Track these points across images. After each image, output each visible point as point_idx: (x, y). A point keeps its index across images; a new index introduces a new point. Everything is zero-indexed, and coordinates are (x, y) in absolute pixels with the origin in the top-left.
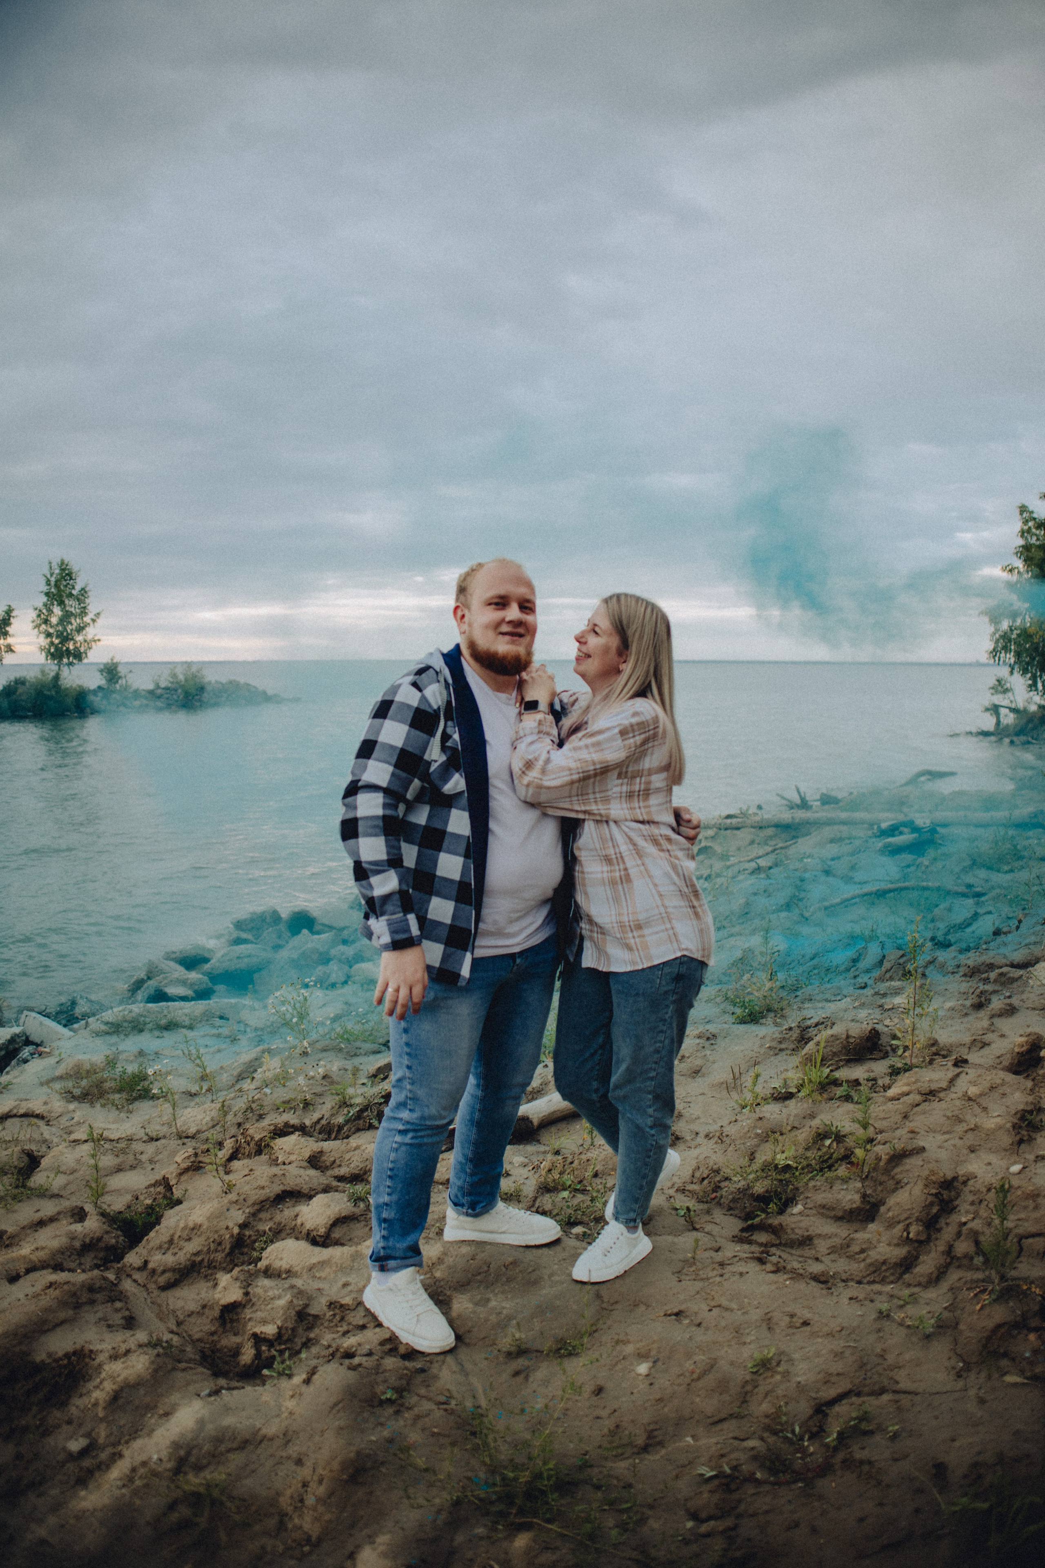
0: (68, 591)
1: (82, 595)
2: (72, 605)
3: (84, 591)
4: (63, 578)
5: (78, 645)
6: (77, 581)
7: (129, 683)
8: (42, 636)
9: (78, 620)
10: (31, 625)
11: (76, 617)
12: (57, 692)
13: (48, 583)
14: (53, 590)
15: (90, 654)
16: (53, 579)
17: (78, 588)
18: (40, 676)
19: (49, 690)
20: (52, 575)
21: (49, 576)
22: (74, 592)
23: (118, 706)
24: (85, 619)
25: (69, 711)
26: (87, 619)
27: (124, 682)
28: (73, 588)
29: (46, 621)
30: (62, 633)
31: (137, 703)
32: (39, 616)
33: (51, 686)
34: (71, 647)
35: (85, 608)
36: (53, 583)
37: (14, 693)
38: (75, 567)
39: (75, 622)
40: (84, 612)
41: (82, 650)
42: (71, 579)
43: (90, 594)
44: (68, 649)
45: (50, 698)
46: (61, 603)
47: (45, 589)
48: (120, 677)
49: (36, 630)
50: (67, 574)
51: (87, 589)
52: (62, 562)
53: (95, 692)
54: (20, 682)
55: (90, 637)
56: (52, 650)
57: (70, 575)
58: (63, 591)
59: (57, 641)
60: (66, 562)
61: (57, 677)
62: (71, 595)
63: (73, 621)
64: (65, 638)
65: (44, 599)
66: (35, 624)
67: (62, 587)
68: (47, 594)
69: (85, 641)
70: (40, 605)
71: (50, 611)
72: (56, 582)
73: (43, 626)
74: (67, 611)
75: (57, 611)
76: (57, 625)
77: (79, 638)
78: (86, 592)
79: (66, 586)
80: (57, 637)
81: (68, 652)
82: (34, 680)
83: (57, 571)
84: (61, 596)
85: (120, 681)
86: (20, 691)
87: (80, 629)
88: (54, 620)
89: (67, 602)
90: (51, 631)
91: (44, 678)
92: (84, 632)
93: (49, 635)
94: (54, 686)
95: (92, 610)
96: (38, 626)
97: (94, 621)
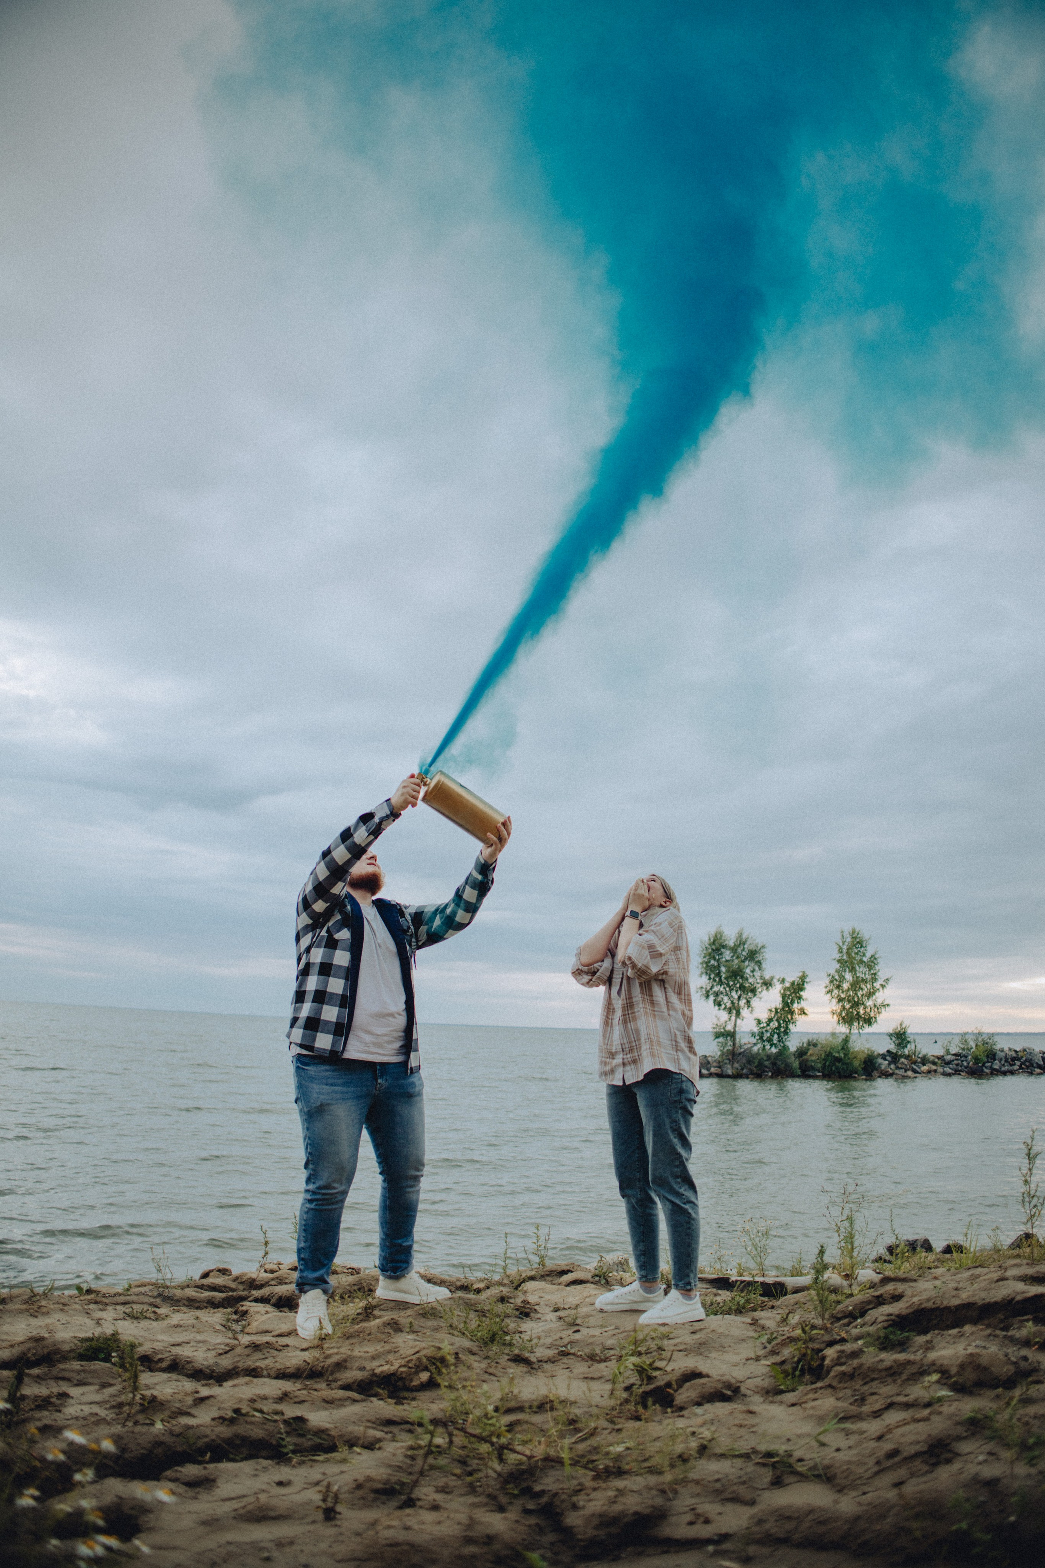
0: (858, 958)
1: (873, 962)
2: (862, 972)
3: (873, 959)
4: (855, 945)
5: (868, 1010)
6: (868, 948)
7: (918, 1049)
8: (835, 1001)
9: (868, 986)
10: (825, 990)
11: (866, 982)
12: (845, 1055)
13: (840, 951)
14: (845, 957)
15: (880, 1018)
16: (845, 948)
17: (868, 955)
18: (830, 1039)
19: (839, 1052)
20: (844, 943)
21: (841, 944)
22: (865, 959)
23: (906, 1071)
24: (875, 985)
25: (856, 1073)
26: (877, 985)
27: (913, 1048)
28: (864, 955)
29: (838, 987)
30: (853, 998)
31: (925, 1068)
32: (831, 982)
33: (840, 1048)
34: (862, 1011)
35: (875, 974)
36: (845, 951)
37: (806, 1053)
38: (865, 934)
39: (866, 988)
40: (874, 979)
41: (872, 1014)
42: (862, 946)
43: (879, 960)
44: (858, 1013)
45: (839, 1060)
46: (853, 970)
47: (838, 956)
48: (909, 1042)
49: (829, 995)
50: (858, 942)
51: (877, 956)
52: (854, 932)
53: (884, 1057)
54: (812, 1044)
55: (879, 1001)
56: (843, 1014)
57: (860, 942)
58: (854, 958)
59: (848, 1006)
60: (857, 931)
61: (846, 1040)
62: (861, 962)
63: (863, 986)
64: (856, 1004)
65: (838, 966)
66: (828, 989)
67: (853, 955)
68: (839, 961)
69: (875, 1006)
70: (833, 972)
71: (842, 979)
72: (848, 949)
73: (836, 991)
74: (857, 977)
75: (848, 976)
76: (848, 990)
77: (869, 1003)
78: (875, 959)
79: (857, 954)
80: (849, 1001)
81: (858, 1016)
82: (824, 1042)
83: (849, 940)
84: (852, 963)
85: (909, 1046)
86: (810, 1052)
87: (870, 995)
88: (846, 986)
89: (857, 968)
90: (843, 996)
91: (834, 1041)
92: (874, 997)
93: (840, 1000)
94: (843, 1048)
95: (882, 976)
96: (830, 992)
97: (883, 986)
